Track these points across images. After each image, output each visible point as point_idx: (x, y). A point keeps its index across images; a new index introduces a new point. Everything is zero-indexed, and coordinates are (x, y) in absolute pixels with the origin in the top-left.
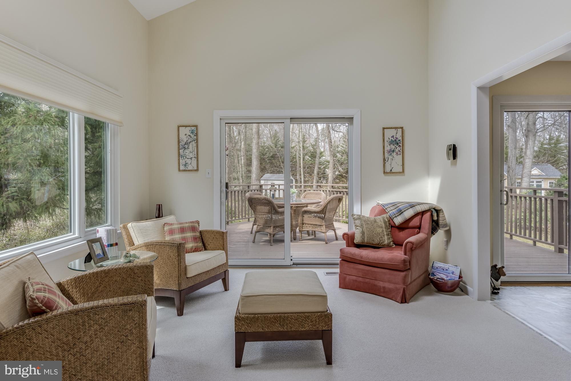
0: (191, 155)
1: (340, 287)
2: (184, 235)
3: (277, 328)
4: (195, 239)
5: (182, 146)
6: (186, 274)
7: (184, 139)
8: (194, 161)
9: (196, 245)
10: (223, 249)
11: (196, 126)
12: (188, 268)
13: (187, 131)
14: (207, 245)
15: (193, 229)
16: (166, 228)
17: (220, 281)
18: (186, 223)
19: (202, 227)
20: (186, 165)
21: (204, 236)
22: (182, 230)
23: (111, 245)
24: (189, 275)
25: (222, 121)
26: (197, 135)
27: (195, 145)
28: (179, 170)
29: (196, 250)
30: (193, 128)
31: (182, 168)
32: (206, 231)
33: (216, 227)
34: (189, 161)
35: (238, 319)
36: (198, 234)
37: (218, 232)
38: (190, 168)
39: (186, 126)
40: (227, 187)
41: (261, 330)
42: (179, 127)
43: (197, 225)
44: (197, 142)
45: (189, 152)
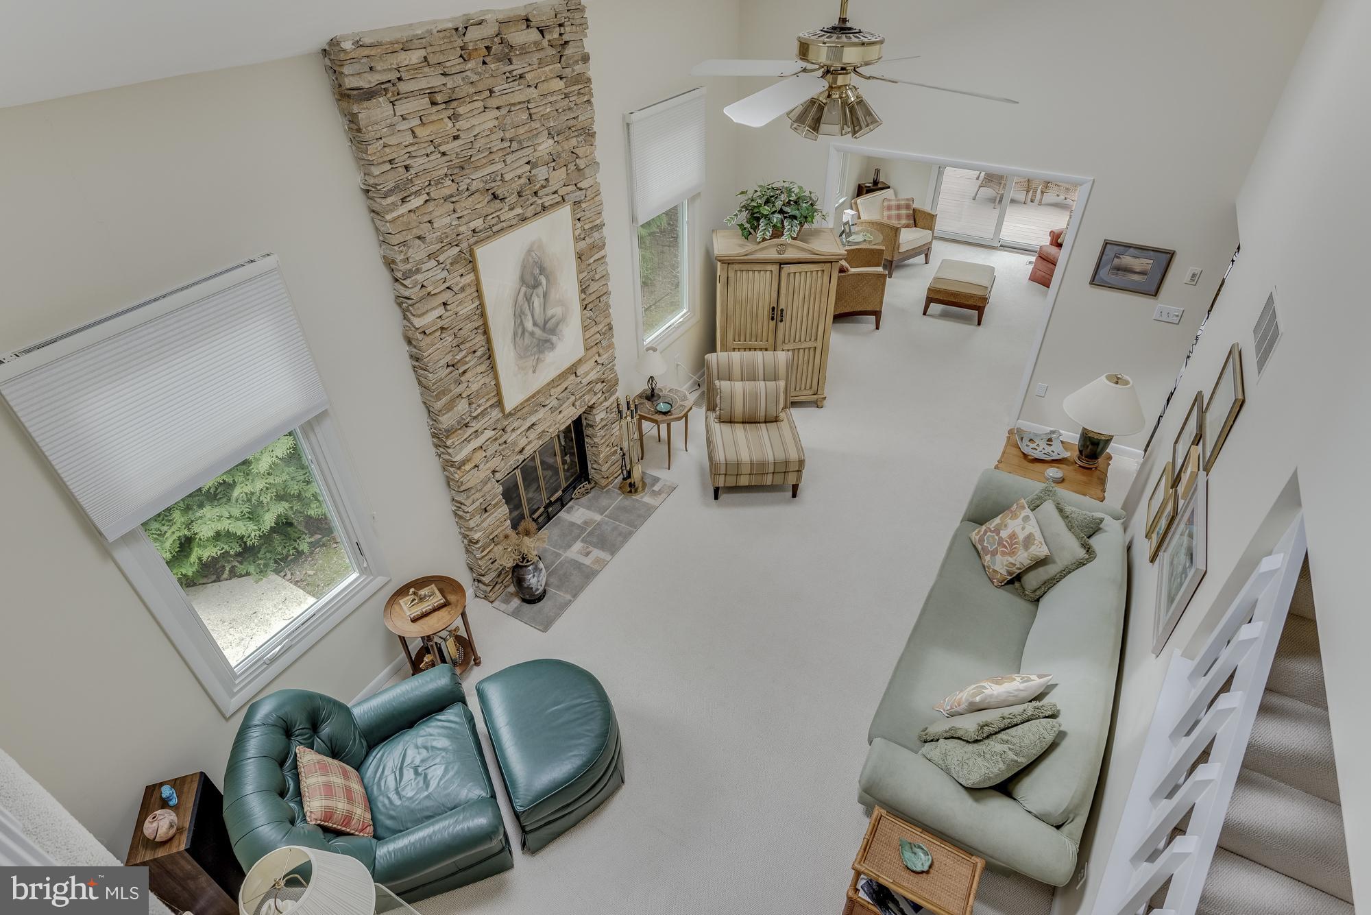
2: (899, 212)
3: (951, 299)
4: (908, 216)
6: (898, 248)
9: (908, 222)
10: (931, 230)
12: (901, 243)
14: (917, 222)
15: (908, 207)
16: (885, 204)
17: (924, 255)
18: (903, 200)
19: (915, 205)
21: (916, 214)
22: (899, 207)
23: (853, 225)
24: (900, 251)
29: (908, 227)
32: (919, 210)
35: (929, 289)
36: (911, 212)
37: (929, 214)
41: (942, 298)
43: (911, 203)
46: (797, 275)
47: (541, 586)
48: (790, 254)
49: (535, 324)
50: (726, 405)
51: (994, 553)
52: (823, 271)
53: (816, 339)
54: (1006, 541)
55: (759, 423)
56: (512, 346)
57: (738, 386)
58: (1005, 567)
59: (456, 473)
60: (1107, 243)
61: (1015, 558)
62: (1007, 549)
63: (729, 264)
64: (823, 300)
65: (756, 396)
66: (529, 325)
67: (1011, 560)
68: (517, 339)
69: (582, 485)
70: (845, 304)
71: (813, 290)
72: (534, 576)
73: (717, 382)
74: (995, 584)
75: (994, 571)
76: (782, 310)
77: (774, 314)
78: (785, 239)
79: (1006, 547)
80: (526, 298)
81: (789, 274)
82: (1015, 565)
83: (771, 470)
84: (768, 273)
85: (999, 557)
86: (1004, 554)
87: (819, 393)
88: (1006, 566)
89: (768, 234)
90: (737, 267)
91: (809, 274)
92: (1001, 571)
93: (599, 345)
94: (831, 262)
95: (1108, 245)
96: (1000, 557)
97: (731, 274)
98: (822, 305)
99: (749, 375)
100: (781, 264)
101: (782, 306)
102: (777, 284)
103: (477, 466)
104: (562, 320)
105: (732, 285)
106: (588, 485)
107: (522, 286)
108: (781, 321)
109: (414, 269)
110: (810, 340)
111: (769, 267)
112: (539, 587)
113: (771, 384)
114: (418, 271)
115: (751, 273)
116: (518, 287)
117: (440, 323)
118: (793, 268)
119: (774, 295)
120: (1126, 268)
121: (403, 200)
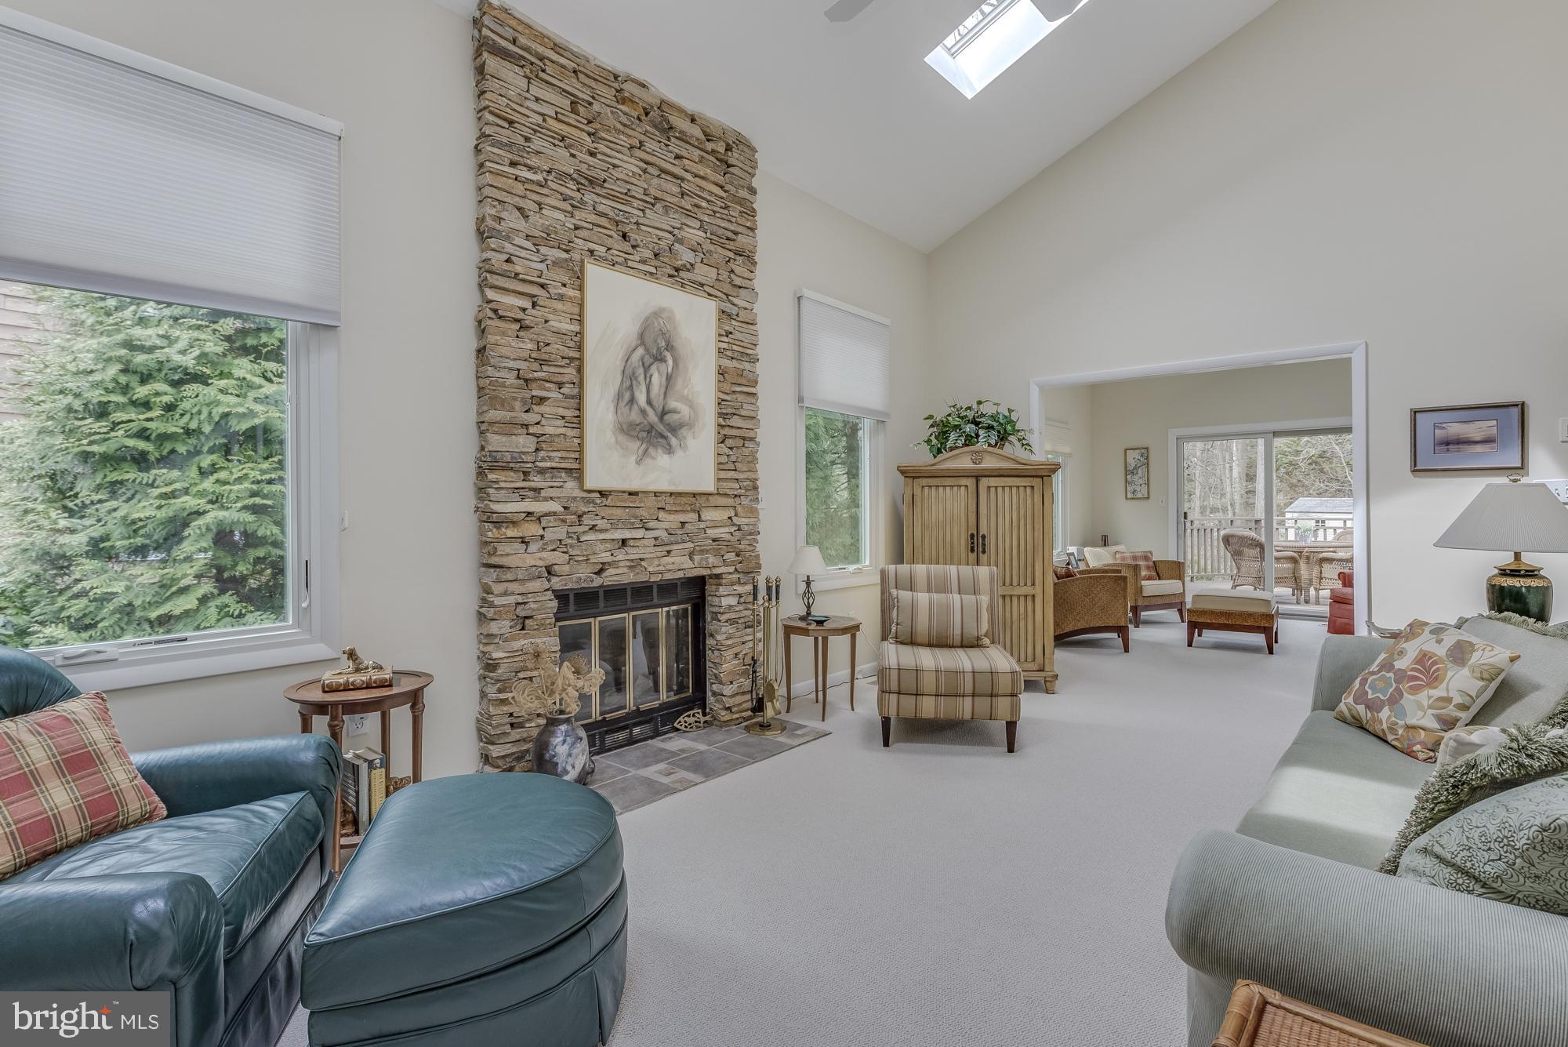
0: (1141, 481)
1: (1328, 632)
2: (1138, 563)
3: (1222, 621)
4: (1148, 567)
5: (1129, 472)
6: (1141, 593)
7: (1132, 463)
8: (1144, 489)
9: (1149, 573)
10: (1180, 579)
11: (1147, 449)
12: (1144, 588)
13: (1136, 454)
14: (1161, 574)
15: (1146, 558)
16: (1117, 555)
17: (1176, 609)
18: (1138, 552)
19: (1156, 557)
20: (1134, 492)
21: (1158, 565)
22: (1135, 559)
24: (1145, 595)
25: (1179, 440)
26: (1147, 458)
27: (1145, 470)
28: (1127, 498)
29: (1149, 578)
30: (1143, 451)
31: (1130, 495)
32: (1158, 561)
33: (1172, 557)
34: (1138, 488)
35: (1188, 612)
36: (1151, 563)
37: (1173, 562)
38: (1139, 495)
39: (1135, 449)
40: (1185, 518)
41: (1209, 621)
42: (1126, 450)
43: (1149, 555)
44: (1148, 466)
45: (1137, 479)
46: (1000, 490)
47: (573, 767)
48: (989, 463)
49: (649, 402)
50: (905, 618)
51: (1394, 700)
52: (1033, 487)
53: (1034, 584)
54: (1413, 670)
55: (953, 647)
56: (612, 408)
57: (923, 598)
58: (1430, 711)
59: (491, 530)
60: (1415, 412)
61: (1444, 685)
62: (1422, 680)
63: (914, 478)
64: (1036, 528)
65: (947, 609)
66: (641, 398)
67: (1438, 692)
68: (622, 404)
69: (692, 712)
70: (1078, 618)
71: (1022, 512)
72: (564, 741)
73: (894, 592)
74: (1421, 756)
75: (1408, 727)
76: (984, 537)
77: (973, 543)
78: (981, 445)
79: (1416, 678)
80: (643, 364)
81: (989, 487)
82: (1449, 700)
83: (969, 689)
84: (963, 488)
85: (1408, 699)
86: (1415, 690)
87: (1046, 669)
88: (1430, 707)
89: (960, 443)
90: (924, 482)
91: (1014, 490)
92: (1424, 723)
93: (737, 499)
94: (1042, 477)
95: (1418, 415)
96: (1410, 697)
97: (918, 491)
98: (1036, 534)
99: (938, 586)
100: (977, 477)
101: (983, 530)
102: (975, 506)
103: (524, 541)
104: (690, 425)
105: (919, 504)
106: (701, 716)
107: (640, 345)
108: (984, 552)
109: (504, 234)
110: (1026, 585)
111: (964, 482)
112: (569, 768)
113: (969, 599)
114: (508, 238)
115: (941, 489)
116: (634, 345)
117: (521, 315)
118: (993, 482)
119: (973, 518)
120: (1459, 439)
121: (513, 164)
